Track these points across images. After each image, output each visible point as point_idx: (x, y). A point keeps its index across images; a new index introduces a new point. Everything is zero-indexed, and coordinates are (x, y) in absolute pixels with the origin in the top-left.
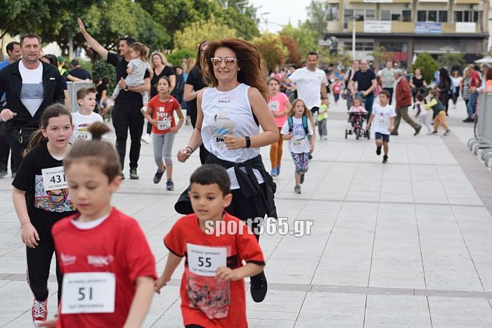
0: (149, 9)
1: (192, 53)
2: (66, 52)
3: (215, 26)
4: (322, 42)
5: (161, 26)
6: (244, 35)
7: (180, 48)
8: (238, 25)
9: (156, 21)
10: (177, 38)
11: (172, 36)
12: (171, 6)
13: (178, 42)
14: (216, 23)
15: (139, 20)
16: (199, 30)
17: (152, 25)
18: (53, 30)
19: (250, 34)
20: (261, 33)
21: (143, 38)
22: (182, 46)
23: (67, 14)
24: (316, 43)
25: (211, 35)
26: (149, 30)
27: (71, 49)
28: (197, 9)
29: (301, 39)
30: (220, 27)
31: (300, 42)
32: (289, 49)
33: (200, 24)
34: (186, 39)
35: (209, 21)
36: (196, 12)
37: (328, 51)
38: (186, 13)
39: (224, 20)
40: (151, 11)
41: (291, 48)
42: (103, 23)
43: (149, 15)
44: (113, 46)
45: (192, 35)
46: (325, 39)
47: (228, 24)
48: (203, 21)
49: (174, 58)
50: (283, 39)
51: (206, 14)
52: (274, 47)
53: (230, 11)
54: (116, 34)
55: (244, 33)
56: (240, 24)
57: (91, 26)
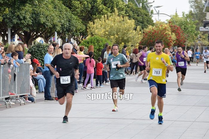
0: (68, 4)
1: (102, 38)
2: (6, 39)
3: (118, 17)
4: (202, 29)
5: (78, 18)
6: (141, 24)
8: (136, 17)
9: (74, 14)
11: (86, 25)
12: (86, 2)
13: (91, 31)
14: (119, 15)
15: (61, 14)
16: (107, 21)
17: (71, 17)
19: (146, 23)
20: (154, 22)
21: (64, 27)
22: (93, 34)
23: (7, 9)
24: (197, 29)
26: (69, 21)
27: (9, 36)
28: (105, 5)
29: (185, 26)
30: (122, 19)
31: (185, 29)
32: (176, 35)
33: (108, 17)
34: (97, 28)
36: (105, 7)
38: (97, 8)
39: (125, 13)
40: (70, 6)
41: (178, 34)
42: (34, 16)
43: (69, 10)
44: (40, 34)
46: (205, 27)
47: (129, 16)
48: (109, 14)
49: (88, 43)
50: (171, 26)
51: (112, 8)
52: (165, 33)
53: (130, 5)
54: (43, 25)
55: (141, 22)
56: (138, 16)
57: (25, 18)
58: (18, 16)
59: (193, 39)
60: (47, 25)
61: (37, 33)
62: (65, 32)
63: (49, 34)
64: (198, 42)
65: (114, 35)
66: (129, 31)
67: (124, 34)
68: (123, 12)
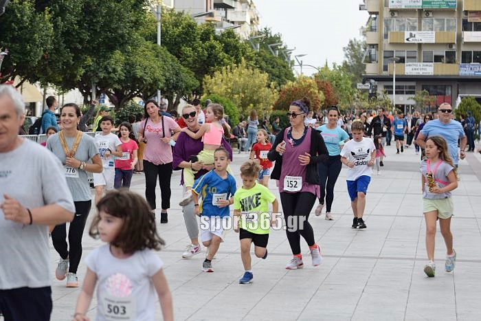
0: (176, 51)
1: (222, 98)
2: (89, 99)
3: (246, 70)
4: (360, 86)
5: (189, 71)
6: (277, 79)
7: (209, 94)
8: (271, 69)
9: (184, 65)
10: (206, 83)
11: (201, 81)
12: (200, 49)
13: (207, 88)
14: (247, 67)
15: (165, 64)
16: (230, 74)
17: (179, 69)
18: (75, 76)
19: (283, 78)
20: (296, 76)
21: (170, 83)
22: (211, 91)
23: (89, 59)
24: (354, 86)
25: (242, 79)
26: (177, 75)
27: (94, 95)
28: (227, 52)
29: (337, 82)
30: (252, 72)
31: (336, 85)
32: (325, 94)
33: (231, 69)
34: (216, 84)
35: (239, 65)
36: (226, 55)
37: (367, 94)
38: (215, 56)
39: (256, 64)
40: (179, 55)
41: (326, 93)
42: (128, 67)
43: (177, 59)
44: (138, 92)
45: (222, 80)
46: (364, 83)
47: (261, 68)
48: (233, 65)
50: (317, 82)
51: (237, 57)
52: (309, 92)
53: (262, 53)
54: (141, 80)
55: (277, 77)
56: (273, 68)
57: (115, 71)
58: (106, 68)
59: (348, 100)
60: (146, 80)
61: (132, 91)
62: (171, 89)
63: (149, 94)
64: (355, 104)
65: (238, 93)
66: (260, 88)
67: (254, 92)
68: (252, 63)
